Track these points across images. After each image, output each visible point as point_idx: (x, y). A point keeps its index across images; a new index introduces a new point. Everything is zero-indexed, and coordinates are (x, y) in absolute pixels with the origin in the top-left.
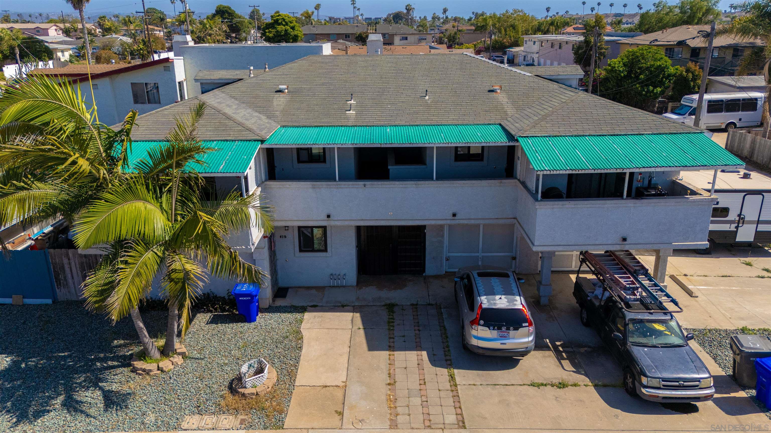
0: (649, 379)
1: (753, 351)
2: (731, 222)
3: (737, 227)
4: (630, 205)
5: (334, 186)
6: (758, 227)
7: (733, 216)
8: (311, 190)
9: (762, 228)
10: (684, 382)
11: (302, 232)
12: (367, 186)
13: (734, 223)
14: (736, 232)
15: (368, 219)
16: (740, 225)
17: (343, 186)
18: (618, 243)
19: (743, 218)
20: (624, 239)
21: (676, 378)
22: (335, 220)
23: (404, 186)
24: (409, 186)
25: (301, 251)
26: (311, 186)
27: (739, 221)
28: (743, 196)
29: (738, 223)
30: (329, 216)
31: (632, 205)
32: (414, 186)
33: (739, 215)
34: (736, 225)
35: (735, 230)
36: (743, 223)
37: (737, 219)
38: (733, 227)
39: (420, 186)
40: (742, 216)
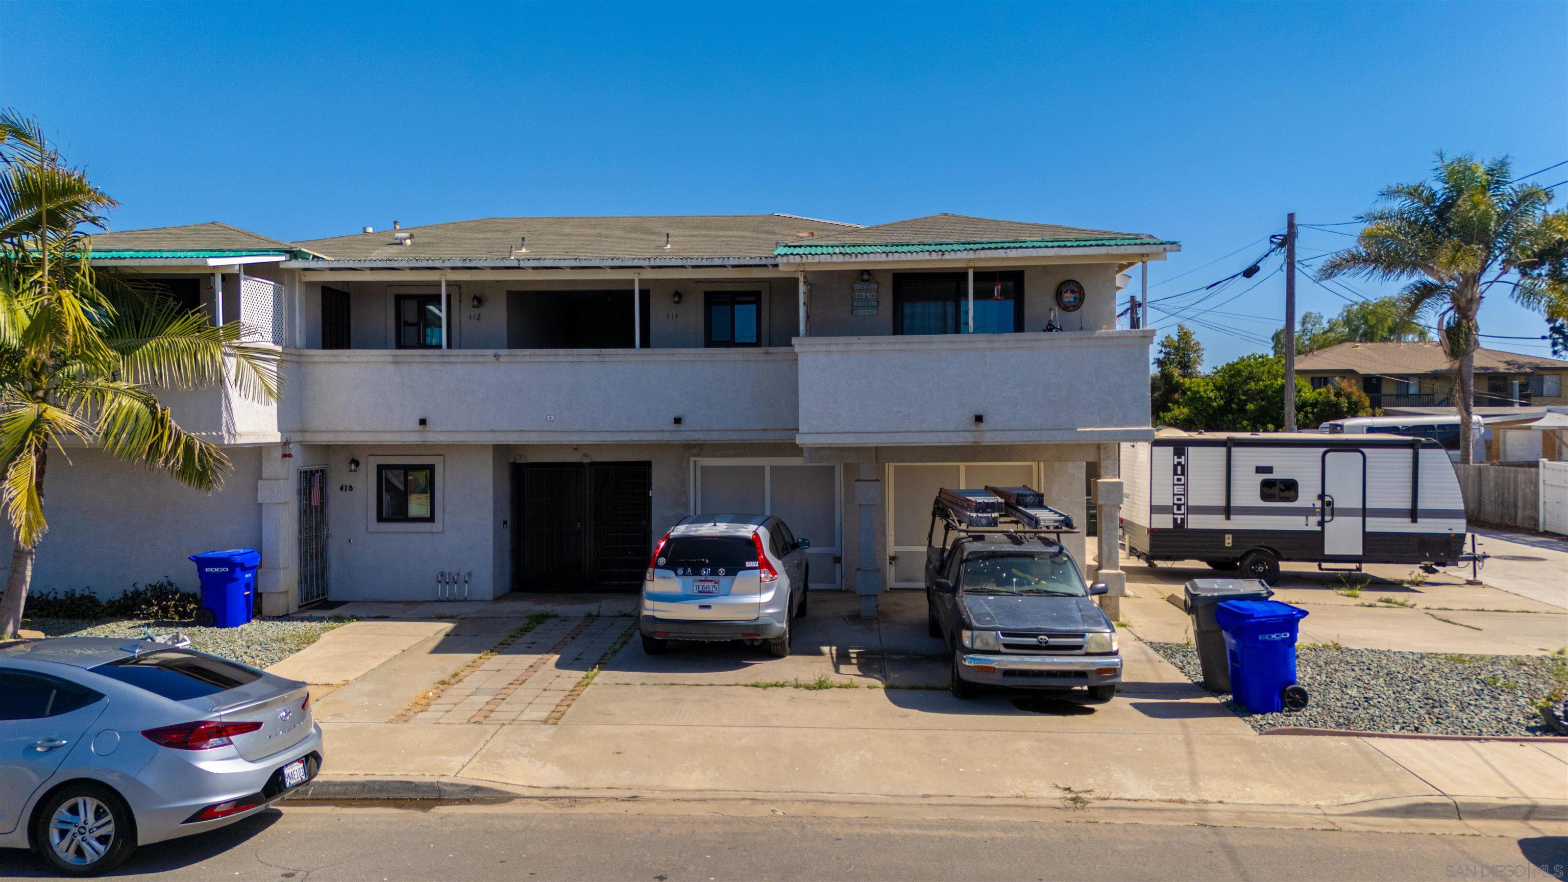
0: (976, 633)
1: (1216, 594)
2: (1306, 512)
3: (1322, 523)
4: (980, 345)
5: (437, 359)
6: (1367, 524)
7: (1307, 497)
8: (390, 368)
9: (1376, 525)
10: (1050, 636)
11: (387, 479)
12: (501, 359)
13: (1314, 514)
14: (1322, 532)
15: (504, 429)
16: (1327, 518)
17: (453, 359)
18: (969, 427)
19: (1329, 503)
20: (979, 419)
21: (1032, 630)
22: (437, 432)
23: (575, 359)
24: (585, 359)
25: (380, 519)
26: (390, 359)
27: (1323, 509)
28: (1321, 454)
29: (1323, 515)
30: (423, 422)
31: (985, 345)
32: (596, 358)
33: (1322, 497)
34: (1319, 518)
35: (1319, 529)
36: (1332, 515)
37: (1318, 504)
38: (1312, 523)
39: (607, 359)
40: (1327, 499)
